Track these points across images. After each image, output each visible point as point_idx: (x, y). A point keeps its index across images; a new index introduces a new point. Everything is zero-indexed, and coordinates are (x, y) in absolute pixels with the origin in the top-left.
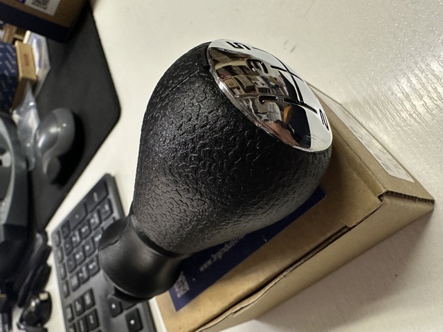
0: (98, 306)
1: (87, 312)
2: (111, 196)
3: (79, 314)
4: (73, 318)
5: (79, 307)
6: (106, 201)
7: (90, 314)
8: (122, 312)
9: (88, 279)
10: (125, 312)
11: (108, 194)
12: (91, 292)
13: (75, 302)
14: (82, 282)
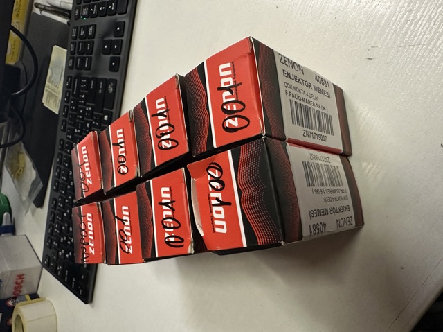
0: (96, 40)
1: (87, 40)
3: (81, 37)
4: (75, 38)
5: (82, 33)
7: (89, 42)
8: (109, 54)
9: (96, 17)
10: (111, 55)
12: (95, 26)
13: (81, 27)
14: (90, 15)
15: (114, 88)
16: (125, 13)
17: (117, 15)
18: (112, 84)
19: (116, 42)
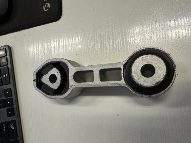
8: (5, 107)
15: (15, 125)
16: (10, 83)
17: (4, 86)
18: (12, 124)
19: (8, 100)
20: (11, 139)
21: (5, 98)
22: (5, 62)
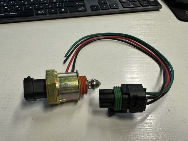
2: (150, 7)
6: (149, 5)
8: (99, 4)
11: (151, 5)
15: (82, 11)
16: (124, 8)
17: (120, 3)
20: (68, 8)
21: (108, 4)
22: (145, 4)
